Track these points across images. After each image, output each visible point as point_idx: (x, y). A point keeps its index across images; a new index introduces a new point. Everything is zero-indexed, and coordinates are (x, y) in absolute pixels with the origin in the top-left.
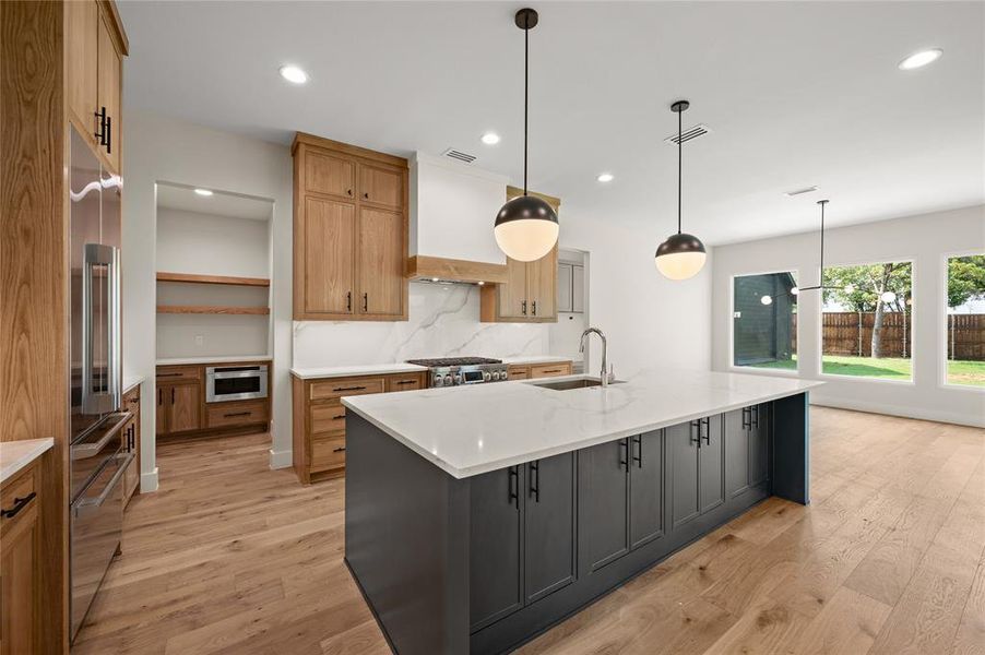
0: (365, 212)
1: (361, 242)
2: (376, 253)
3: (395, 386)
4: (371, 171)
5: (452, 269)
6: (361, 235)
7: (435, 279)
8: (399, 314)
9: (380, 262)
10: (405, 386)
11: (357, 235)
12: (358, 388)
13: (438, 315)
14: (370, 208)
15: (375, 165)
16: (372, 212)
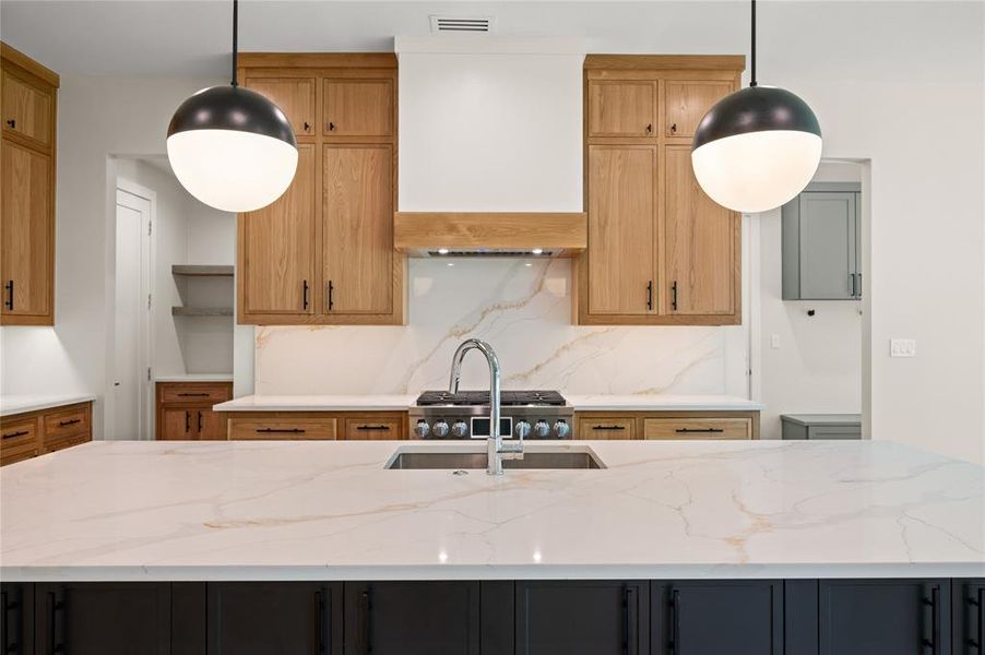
0: (331, 152)
1: (324, 200)
2: (348, 216)
3: (355, 433)
4: (340, 86)
5: (464, 230)
6: (324, 190)
7: (443, 251)
8: (387, 313)
9: (355, 230)
10: (372, 433)
11: (319, 190)
12: (296, 431)
13: (484, 314)
14: (337, 145)
15: (346, 74)
16: (341, 151)
